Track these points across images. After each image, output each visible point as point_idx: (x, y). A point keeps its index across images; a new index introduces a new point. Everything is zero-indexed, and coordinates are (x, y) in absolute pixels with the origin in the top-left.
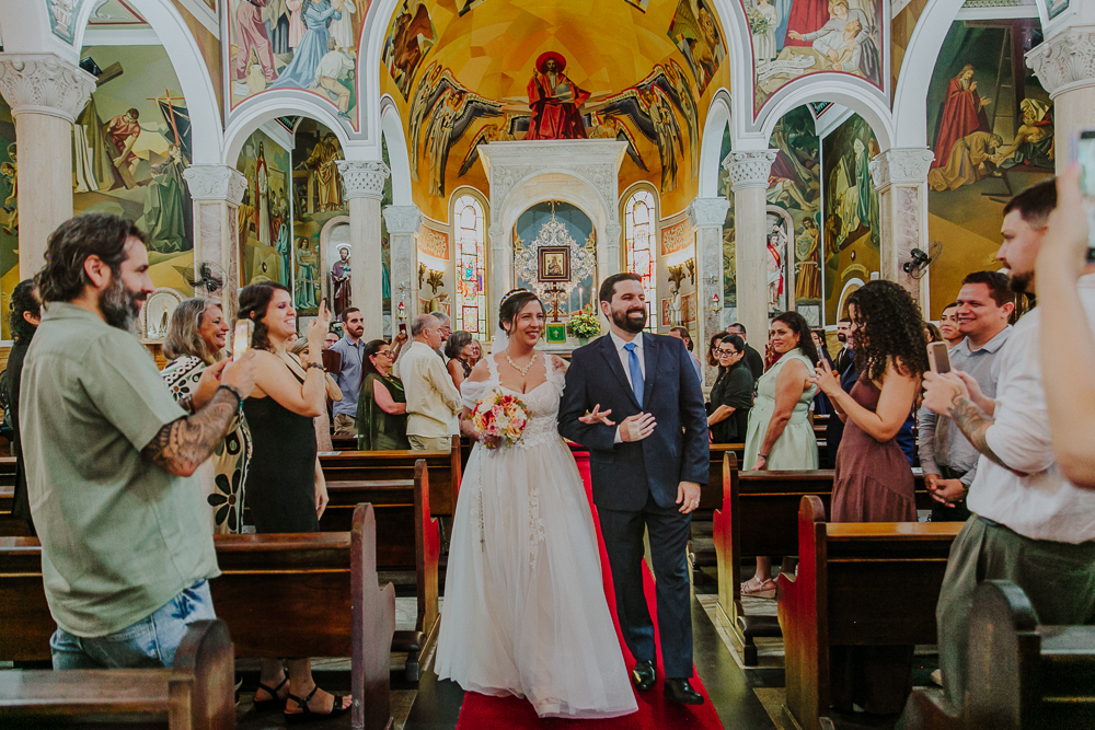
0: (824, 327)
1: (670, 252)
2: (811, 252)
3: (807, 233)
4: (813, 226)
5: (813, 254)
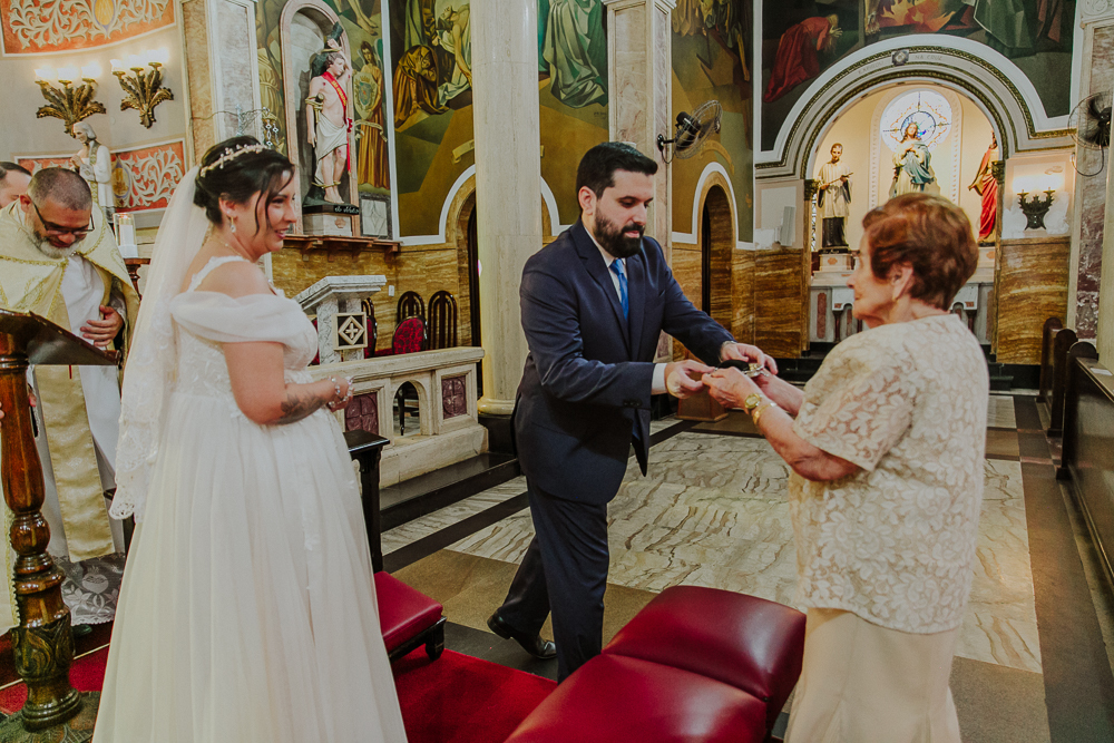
0: (396, 237)
1: (34, 48)
2: (374, 106)
3: (367, 70)
4: (374, 61)
5: (376, 111)
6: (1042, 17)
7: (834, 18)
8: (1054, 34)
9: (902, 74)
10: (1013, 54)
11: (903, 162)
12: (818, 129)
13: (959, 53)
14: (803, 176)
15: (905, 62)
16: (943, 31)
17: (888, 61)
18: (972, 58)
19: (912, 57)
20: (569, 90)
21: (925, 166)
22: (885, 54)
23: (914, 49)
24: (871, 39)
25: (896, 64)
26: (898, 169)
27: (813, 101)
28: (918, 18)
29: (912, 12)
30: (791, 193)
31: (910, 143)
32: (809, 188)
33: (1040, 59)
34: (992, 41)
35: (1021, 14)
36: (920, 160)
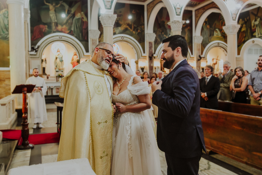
6: (84, 35)
7: (46, 26)
8: (86, 38)
9: (61, 40)
10: (80, 41)
11: (58, 57)
12: (44, 48)
13: (71, 39)
14: (41, 58)
15: (61, 38)
16: (68, 33)
17: (58, 37)
18: (73, 40)
19: (63, 37)
20: (2, 36)
21: (62, 58)
22: (58, 36)
23: (63, 36)
24: (54, 32)
25: (60, 38)
26: (56, 58)
27: (43, 42)
28: (63, 30)
29: (62, 29)
30: (39, 62)
31: (58, 53)
32: (42, 61)
33: (84, 42)
34: (76, 37)
35: (80, 34)
36: (61, 57)
